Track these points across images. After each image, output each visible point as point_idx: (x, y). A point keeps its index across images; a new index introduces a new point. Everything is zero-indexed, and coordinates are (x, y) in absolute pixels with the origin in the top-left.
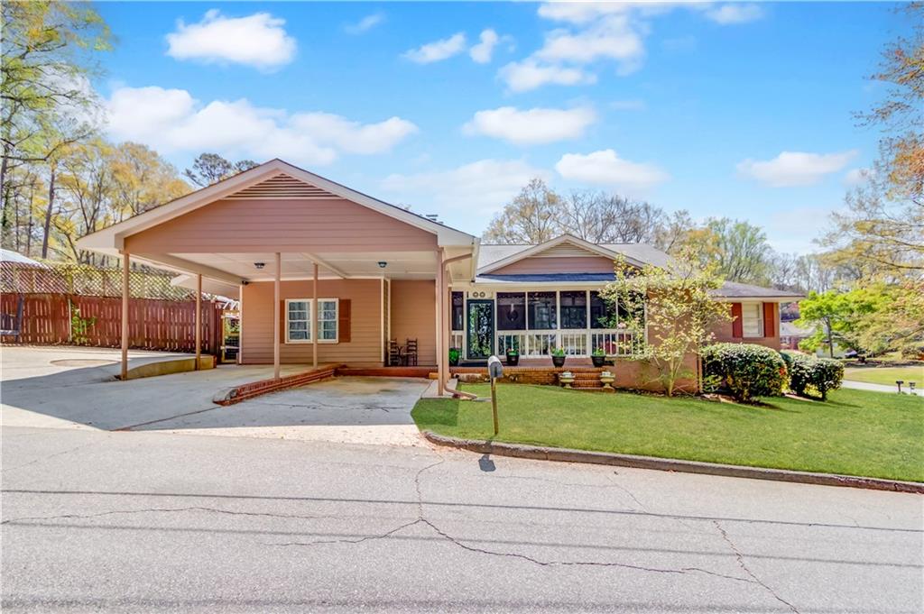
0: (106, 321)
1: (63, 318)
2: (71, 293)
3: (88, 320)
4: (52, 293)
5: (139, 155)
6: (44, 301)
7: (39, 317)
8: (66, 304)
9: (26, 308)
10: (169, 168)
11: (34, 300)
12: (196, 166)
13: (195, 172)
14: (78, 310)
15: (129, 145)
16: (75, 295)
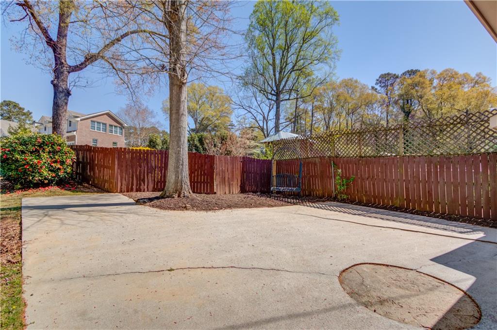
0: (363, 179)
1: (328, 177)
2: (334, 156)
3: (348, 179)
4: (320, 157)
5: (349, 84)
6: (315, 164)
7: (312, 176)
8: (330, 166)
9: (304, 169)
10: (364, 87)
11: (308, 163)
12: (377, 84)
13: (377, 87)
14: (340, 171)
15: (344, 81)
16: (337, 157)
